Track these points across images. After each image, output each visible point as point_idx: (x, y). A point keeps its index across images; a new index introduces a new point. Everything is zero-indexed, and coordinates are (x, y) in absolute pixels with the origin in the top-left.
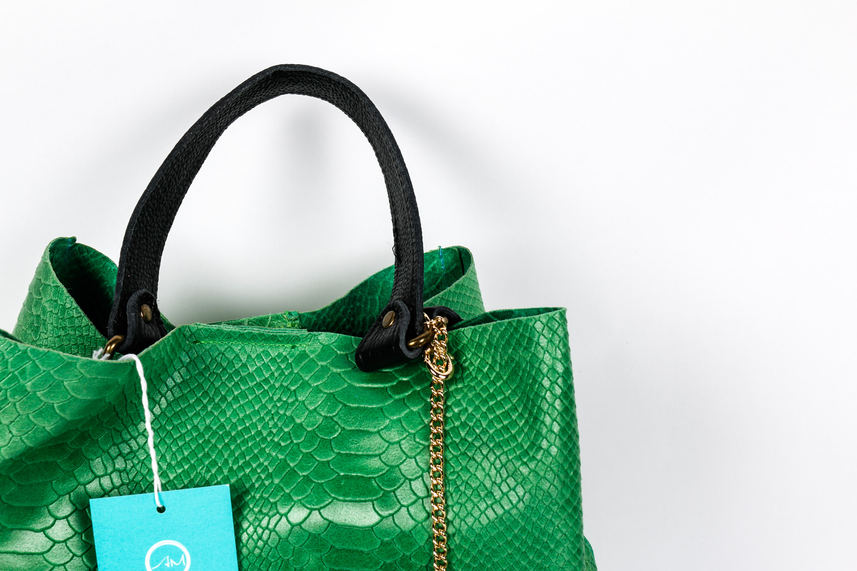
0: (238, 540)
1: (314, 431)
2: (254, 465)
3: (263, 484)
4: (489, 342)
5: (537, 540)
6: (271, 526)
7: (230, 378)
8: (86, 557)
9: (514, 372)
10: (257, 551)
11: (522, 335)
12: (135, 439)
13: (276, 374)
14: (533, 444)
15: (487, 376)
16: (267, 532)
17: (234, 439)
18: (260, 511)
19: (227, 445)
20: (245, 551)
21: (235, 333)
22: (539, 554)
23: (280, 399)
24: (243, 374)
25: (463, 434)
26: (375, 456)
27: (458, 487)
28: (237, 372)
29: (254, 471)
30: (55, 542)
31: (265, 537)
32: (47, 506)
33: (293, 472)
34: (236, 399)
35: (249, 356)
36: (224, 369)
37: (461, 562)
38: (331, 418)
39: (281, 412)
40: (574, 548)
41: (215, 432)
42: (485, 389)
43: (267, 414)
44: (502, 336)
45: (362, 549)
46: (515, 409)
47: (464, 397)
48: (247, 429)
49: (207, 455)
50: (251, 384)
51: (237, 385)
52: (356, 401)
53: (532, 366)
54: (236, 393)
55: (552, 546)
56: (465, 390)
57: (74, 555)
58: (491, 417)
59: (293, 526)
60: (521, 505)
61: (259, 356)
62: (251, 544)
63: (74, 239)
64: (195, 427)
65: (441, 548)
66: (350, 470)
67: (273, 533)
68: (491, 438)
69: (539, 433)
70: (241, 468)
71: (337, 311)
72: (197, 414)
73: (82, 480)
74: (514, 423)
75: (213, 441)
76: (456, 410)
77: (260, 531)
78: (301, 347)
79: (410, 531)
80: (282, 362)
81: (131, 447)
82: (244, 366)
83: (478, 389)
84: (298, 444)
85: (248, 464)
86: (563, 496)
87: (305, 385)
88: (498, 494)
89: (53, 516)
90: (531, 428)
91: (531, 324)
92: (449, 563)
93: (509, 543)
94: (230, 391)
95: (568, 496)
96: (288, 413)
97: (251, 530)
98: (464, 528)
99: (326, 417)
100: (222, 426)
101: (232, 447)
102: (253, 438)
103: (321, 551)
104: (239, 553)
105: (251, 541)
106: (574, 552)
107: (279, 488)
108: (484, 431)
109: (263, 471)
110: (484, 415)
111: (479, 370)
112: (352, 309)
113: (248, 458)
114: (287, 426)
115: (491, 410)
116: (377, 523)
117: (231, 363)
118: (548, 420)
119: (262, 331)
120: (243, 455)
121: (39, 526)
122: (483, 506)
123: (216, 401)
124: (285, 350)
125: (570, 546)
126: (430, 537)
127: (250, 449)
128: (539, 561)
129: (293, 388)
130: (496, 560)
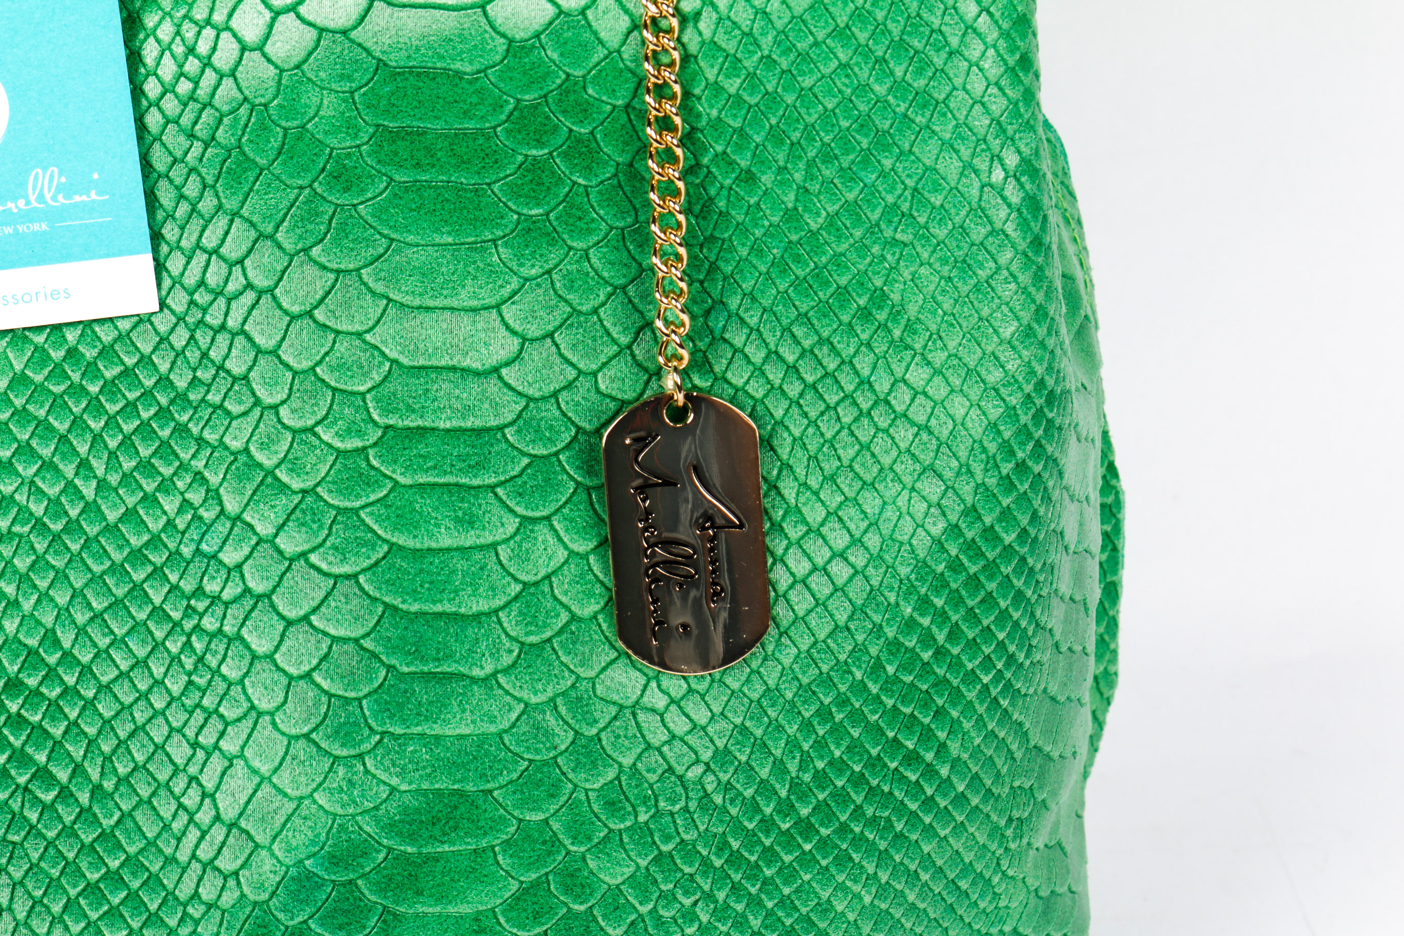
0: (134, 58)
6: (218, 17)
10: (184, 87)
16: (209, 33)
20: (152, 88)
22: (921, 64)
31: (203, 48)
37: (717, 88)
40: (1012, 51)
45: (457, 66)
55: (954, 41)
62: (168, 69)
65: (665, 50)
67: (225, 35)
77: (189, 32)
79: (583, 12)
92: (687, 94)
93: (842, 33)
97: (166, 31)
103: (350, 78)
104: (137, 92)
105: (167, 58)
106: (1011, 62)
125: (1002, 44)
126: (635, 27)
128: (920, 83)
130: (807, 82)
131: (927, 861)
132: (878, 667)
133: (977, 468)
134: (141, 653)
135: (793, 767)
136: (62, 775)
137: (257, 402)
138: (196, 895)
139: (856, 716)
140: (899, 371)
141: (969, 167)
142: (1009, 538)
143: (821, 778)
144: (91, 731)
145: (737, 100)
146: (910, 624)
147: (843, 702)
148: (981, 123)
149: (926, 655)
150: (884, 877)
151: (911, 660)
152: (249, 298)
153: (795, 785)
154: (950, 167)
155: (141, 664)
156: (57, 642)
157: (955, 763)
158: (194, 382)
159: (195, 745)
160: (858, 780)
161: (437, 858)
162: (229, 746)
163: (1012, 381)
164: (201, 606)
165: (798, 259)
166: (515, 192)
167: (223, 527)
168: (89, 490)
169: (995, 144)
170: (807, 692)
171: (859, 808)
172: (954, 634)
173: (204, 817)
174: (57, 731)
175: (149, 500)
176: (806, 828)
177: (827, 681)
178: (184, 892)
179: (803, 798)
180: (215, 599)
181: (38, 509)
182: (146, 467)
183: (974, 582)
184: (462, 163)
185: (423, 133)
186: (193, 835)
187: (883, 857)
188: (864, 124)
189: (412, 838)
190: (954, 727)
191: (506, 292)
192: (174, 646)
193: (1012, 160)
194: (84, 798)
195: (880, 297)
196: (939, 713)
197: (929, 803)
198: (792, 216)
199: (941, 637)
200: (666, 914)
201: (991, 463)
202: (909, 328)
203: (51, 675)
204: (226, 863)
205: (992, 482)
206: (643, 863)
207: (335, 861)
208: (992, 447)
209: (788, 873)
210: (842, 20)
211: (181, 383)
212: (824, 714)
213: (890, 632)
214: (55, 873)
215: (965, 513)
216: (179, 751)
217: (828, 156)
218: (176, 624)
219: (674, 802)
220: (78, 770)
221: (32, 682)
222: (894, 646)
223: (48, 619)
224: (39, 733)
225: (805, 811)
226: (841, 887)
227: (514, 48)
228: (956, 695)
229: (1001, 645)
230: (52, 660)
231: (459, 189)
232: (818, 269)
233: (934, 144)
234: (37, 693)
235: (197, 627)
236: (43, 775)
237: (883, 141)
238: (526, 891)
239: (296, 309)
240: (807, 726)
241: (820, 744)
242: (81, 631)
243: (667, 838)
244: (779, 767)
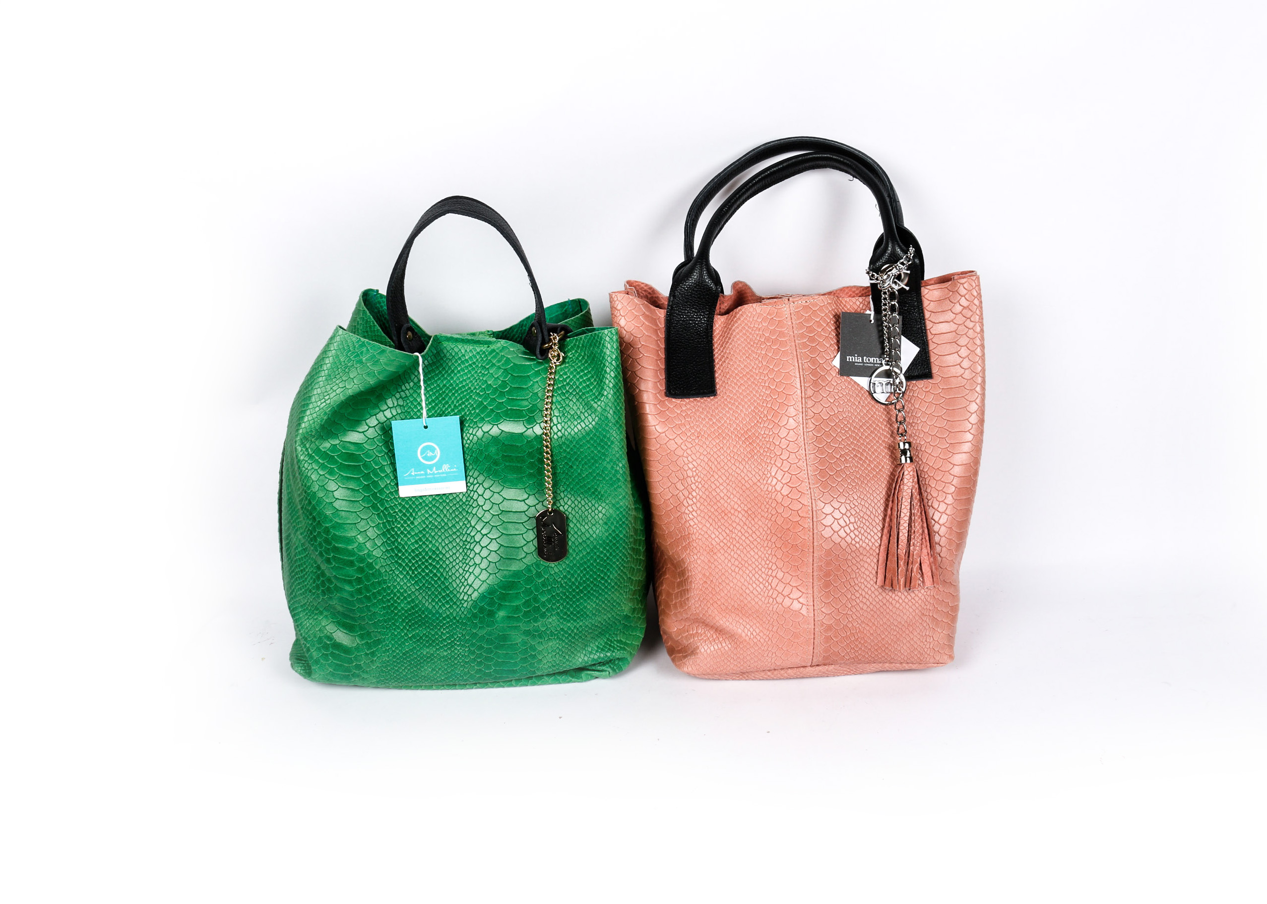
1: (496, 387)
2: (467, 404)
3: (470, 413)
4: (583, 345)
5: (602, 440)
6: (474, 433)
7: (456, 361)
8: (384, 447)
9: (593, 359)
11: (597, 341)
12: (408, 390)
13: (479, 360)
14: (600, 393)
15: (581, 361)
17: (457, 391)
18: (469, 426)
19: (454, 394)
21: (459, 338)
22: (603, 447)
23: (481, 372)
24: (463, 360)
25: (567, 389)
26: (525, 400)
27: (564, 414)
28: (460, 358)
29: (466, 406)
30: (369, 438)
31: (471, 438)
32: (365, 420)
33: (485, 407)
34: (459, 372)
35: (466, 351)
36: (453, 357)
38: (505, 381)
39: (481, 378)
41: (448, 388)
42: (579, 367)
43: (474, 379)
44: (588, 342)
46: (592, 377)
47: (568, 371)
48: (464, 386)
49: (444, 399)
50: (467, 365)
51: (459, 365)
52: (517, 373)
53: (601, 356)
54: (459, 369)
55: (609, 444)
56: (569, 367)
57: (378, 445)
58: (581, 380)
59: (485, 433)
60: (593, 423)
61: (471, 351)
63: (377, 291)
64: (438, 385)
66: (513, 406)
67: (477, 437)
68: (581, 390)
69: (603, 388)
70: (460, 405)
71: (513, 331)
72: (439, 379)
73: (382, 409)
74: (592, 383)
75: (447, 392)
76: (565, 377)
78: (492, 347)
80: (483, 354)
81: (406, 394)
82: (464, 355)
83: (576, 367)
84: (488, 394)
85: (463, 403)
86: (614, 419)
87: (493, 365)
88: (583, 417)
89: (368, 426)
90: (599, 386)
91: (600, 335)
93: (588, 441)
94: (456, 368)
95: (617, 418)
96: (484, 379)
98: (566, 433)
99: (503, 381)
100: (451, 385)
101: (456, 395)
102: (466, 391)
103: (498, 445)
107: (478, 415)
108: (578, 387)
109: (471, 406)
110: (578, 379)
111: (577, 358)
112: (521, 330)
113: (463, 400)
114: (483, 385)
115: (581, 377)
116: (525, 432)
117: (457, 353)
118: (607, 382)
119: (473, 338)
120: (461, 399)
121: (360, 430)
122: (576, 423)
123: (449, 372)
124: (484, 348)
127: (465, 396)
128: (603, 451)
129: (487, 367)
130: (582, 450)
131: (606, 599)
132: (595, 560)
133: (615, 523)
134: (454, 552)
135: (579, 579)
136: (439, 575)
137: (478, 505)
138: (463, 599)
139: (591, 570)
140: (600, 503)
141: (612, 467)
142: (621, 536)
143: (584, 582)
144: (444, 567)
145: (569, 453)
146: (602, 552)
147: (588, 567)
148: (615, 459)
149: (605, 558)
150: (597, 602)
151: (602, 559)
152: (478, 485)
153: (579, 583)
154: (609, 467)
155: (454, 554)
156: (439, 549)
157: (611, 580)
158: (467, 501)
159: (464, 570)
160: (592, 582)
161: (509, 594)
162: (471, 570)
163: (621, 507)
164: (466, 543)
165: (581, 482)
166: (528, 468)
167: (471, 528)
168: (446, 521)
169: (617, 462)
170: (581, 565)
171: (592, 588)
172: (611, 554)
173: (465, 584)
174: (438, 566)
175: (457, 522)
176: (581, 591)
177: (585, 563)
178: (461, 598)
179: (581, 585)
180: (469, 542)
181: (436, 524)
182: (457, 516)
183: (614, 544)
184: (518, 462)
185: (511, 456)
186: (463, 587)
187: (597, 598)
188: (593, 458)
189: (504, 590)
190: (611, 573)
191: (526, 486)
192: (461, 551)
193: (621, 465)
194: (443, 579)
195: (596, 490)
196: (608, 570)
197: (606, 587)
198: (579, 474)
199: (608, 555)
200: (554, 607)
201: (617, 522)
202: (602, 496)
203: (437, 556)
204: (469, 593)
205: (618, 525)
206: (549, 597)
207: (490, 593)
208: (618, 519)
209: (578, 600)
210: (588, 439)
211: (464, 501)
212: (585, 569)
213: (598, 554)
214: (437, 593)
215: (612, 531)
216: (461, 571)
217: (586, 463)
218: (461, 547)
219: (555, 585)
220: (442, 574)
221: (434, 557)
222: (599, 556)
223: (437, 545)
224: (435, 567)
225: (581, 588)
226: (589, 603)
227: (528, 442)
228: (611, 566)
229: (621, 557)
230: (438, 553)
231: (518, 467)
232: (584, 485)
233: (606, 462)
234: (434, 559)
235: (465, 548)
236: (435, 575)
237: (596, 461)
238: (527, 601)
239: (486, 487)
240: (582, 572)
241: (584, 575)
242: (443, 547)
243: (554, 592)
244: (576, 579)
